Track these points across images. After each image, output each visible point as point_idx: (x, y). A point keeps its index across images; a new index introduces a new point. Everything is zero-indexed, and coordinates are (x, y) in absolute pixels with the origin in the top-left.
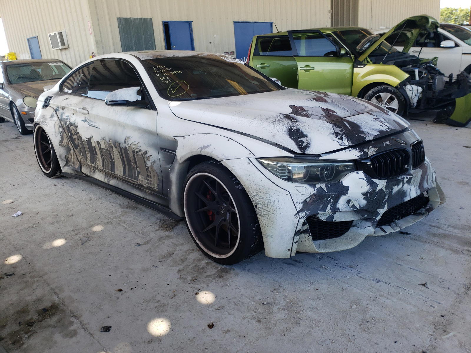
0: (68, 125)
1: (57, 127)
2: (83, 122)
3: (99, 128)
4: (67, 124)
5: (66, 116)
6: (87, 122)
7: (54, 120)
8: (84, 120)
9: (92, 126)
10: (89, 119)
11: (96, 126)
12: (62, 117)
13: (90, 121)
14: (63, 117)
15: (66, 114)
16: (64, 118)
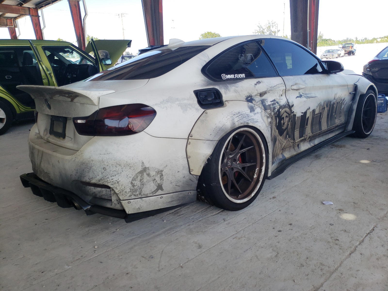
0: (279, 111)
1: (265, 118)
2: (299, 98)
3: (316, 97)
4: (276, 110)
5: (271, 102)
6: (303, 96)
7: (258, 113)
8: (298, 96)
9: (310, 98)
10: (304, 93)
11: (313, 97)
12: (265, 104)
13: (306, 94)
14: (267, 104)
15: (269, 99)
16: (270, 105)
